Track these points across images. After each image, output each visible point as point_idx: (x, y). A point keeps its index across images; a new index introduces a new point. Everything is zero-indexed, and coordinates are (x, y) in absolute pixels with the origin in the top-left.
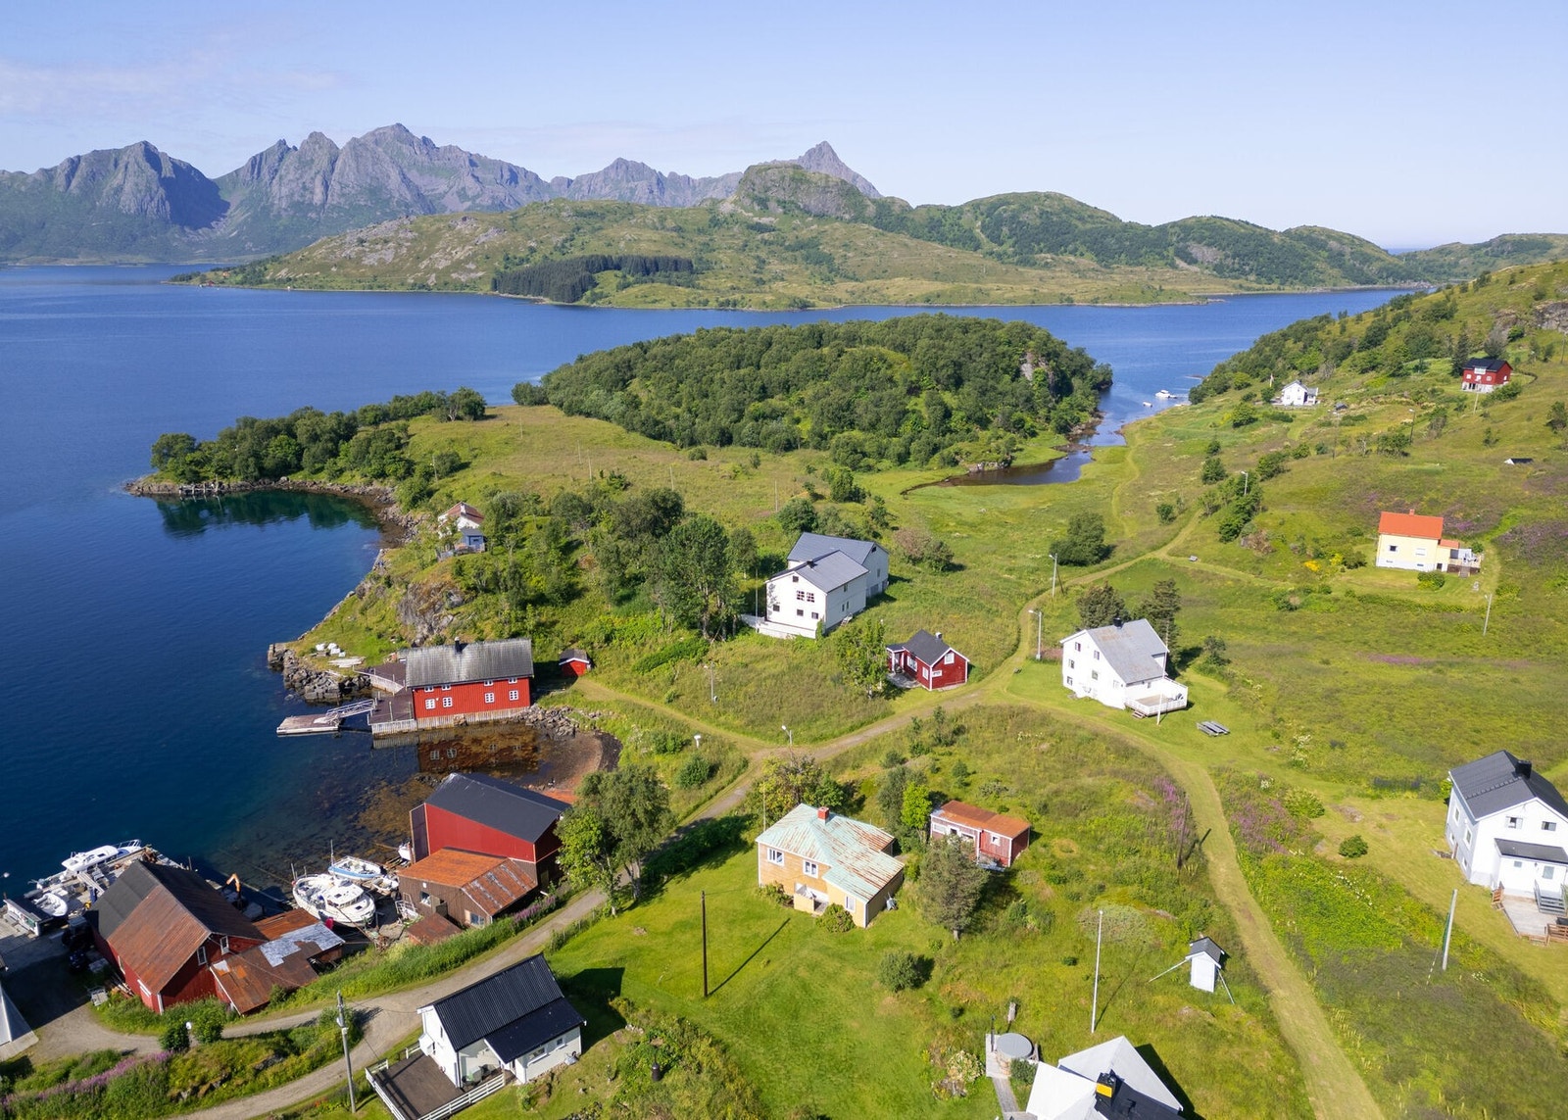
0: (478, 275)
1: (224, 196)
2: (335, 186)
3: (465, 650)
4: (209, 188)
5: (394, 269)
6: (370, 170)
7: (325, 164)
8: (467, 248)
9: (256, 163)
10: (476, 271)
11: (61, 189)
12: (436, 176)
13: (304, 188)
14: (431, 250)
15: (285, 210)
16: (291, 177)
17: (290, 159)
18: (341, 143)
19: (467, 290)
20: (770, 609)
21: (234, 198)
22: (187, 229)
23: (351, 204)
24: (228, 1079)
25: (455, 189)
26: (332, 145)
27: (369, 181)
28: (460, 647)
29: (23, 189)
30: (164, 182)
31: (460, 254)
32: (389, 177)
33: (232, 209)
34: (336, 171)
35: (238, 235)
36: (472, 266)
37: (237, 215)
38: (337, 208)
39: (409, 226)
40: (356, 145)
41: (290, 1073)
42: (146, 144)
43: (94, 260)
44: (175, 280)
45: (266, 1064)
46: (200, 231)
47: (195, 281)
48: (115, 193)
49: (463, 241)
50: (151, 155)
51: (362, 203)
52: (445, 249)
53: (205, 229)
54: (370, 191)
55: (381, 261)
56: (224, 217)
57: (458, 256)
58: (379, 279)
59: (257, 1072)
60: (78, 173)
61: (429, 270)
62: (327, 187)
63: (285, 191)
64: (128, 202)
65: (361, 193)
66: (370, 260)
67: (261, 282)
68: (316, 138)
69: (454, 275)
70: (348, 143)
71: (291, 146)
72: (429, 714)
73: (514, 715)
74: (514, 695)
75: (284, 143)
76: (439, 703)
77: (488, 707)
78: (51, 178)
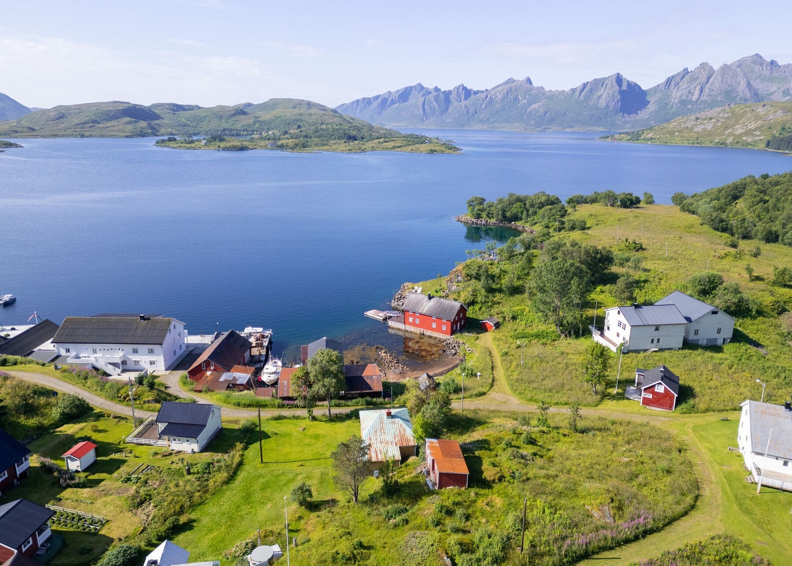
0: (761, 137)
1: (648, 98)
2: (706, 91)
3: (432, 300)
4: (644, 93)
5: (710, 134)
6: (730, 80)
7: (704, 79)
8: (759, 122)
9: (669, 81)
10: (759, 136)
11: (577, 97)
12: (772, 82)
13: (689, 92)
14: (736, 123)
15: (676, 104)
16: (684, 87)
17: (687, 77)
18: (716, 67)
19: (750, 147)
20: (606, 328)
21: (652, 99)
22: (625, 115)
23: (712, 101)
24: (135, 399)
25: (782, 89)
26: (711, 68)
27: (726, 87)
28: (430, 298)
29: (562, 98)
30: (621, 92)
31: (753, 126)
32: (739, 84)
33: (650, 104)
34: (709, 82)
35: (649, 118)
36: (758, 133)
37: (651, 108)
38: (704, 102)
39: (728, 110)
40: (725, 68)
41: (151, 409)
42: (618, 74)
43: (581, 129)
44: (601, 138)
45: (148, 402)
46: (631, 116)
47: (609, 139)
48: (598, 99)
49: (758, 118)
50: (619, 79)
51: (719, 99)
52: (744, 123)
53: (634, 115)
54: (726, 92)
55: (704, 130)
56: (645, 108)
57: (751, 127)
58: (699, 139)
59: (145, 402)
60: (586, 89)
61: (729, 135)
62: (701, 91)
63: (679, 94)
64: (602, 103)
65: (720, 94)
66: (699, 129)
67: (638, 140)
68: (704, 66)
69: (744, 138)
70: (721, 67)
71: (690, 71)
72: (410, 324)
73: (443, 338)
74: (444, 328)
75: (687, 69)
76: (414, 320)
77: (433, 330)
78: (574, 92)
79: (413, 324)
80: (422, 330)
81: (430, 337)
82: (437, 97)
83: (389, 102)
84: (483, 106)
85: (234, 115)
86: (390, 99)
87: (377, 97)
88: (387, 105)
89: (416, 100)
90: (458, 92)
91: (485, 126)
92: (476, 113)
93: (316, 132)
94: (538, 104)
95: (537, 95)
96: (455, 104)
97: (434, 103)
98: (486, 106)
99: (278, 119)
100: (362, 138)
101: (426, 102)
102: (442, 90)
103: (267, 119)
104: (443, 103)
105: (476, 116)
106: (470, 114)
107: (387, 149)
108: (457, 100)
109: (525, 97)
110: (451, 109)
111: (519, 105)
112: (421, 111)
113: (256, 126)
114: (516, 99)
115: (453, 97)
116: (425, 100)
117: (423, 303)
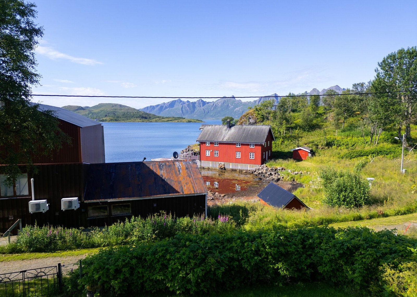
3: (233, 128)
28: (230, 126)
60: (261, 101)
70: (322, 90)
71: (308, 93)
72: (208, 159)
73: (251, 169)
74: (252, 156)
75: (307, 92)
76: (212, 153)
77: (237, 161)
78: (256, 102)
79: (212, 159)
80: (223, 163)
81: (234, 170)
82: (189, 105)
83: (164, 107)
84: (212, 109)
85: (77, 110)
86: (165, 106)
87: (158, 105)
88: (163, 109)
89: (178, 106)
90: (199, 103)
91: (214, 118)
92: (209, 112)
93: (123, 115)
94: (239, 108)
95: (238, 103)
96: (198, 108)
97: (187, 108)
98: (213, 109)
99: (103, 112)
100: (150, 118)
101: (183, 107)
102: (191, 102)
103: (96, 112)
104: (192, 108)
105: (209, 114)
106: (205, 113)
107: (164, 121)
108: (199, 106)
109: (232, 105)
110: (196, 111)
111: (230, 109)
112: (181, 112)
113: (90, 115)
114: (228, 105)
115: (196, 105)
116: (182, 106)
117: (221, 132)
